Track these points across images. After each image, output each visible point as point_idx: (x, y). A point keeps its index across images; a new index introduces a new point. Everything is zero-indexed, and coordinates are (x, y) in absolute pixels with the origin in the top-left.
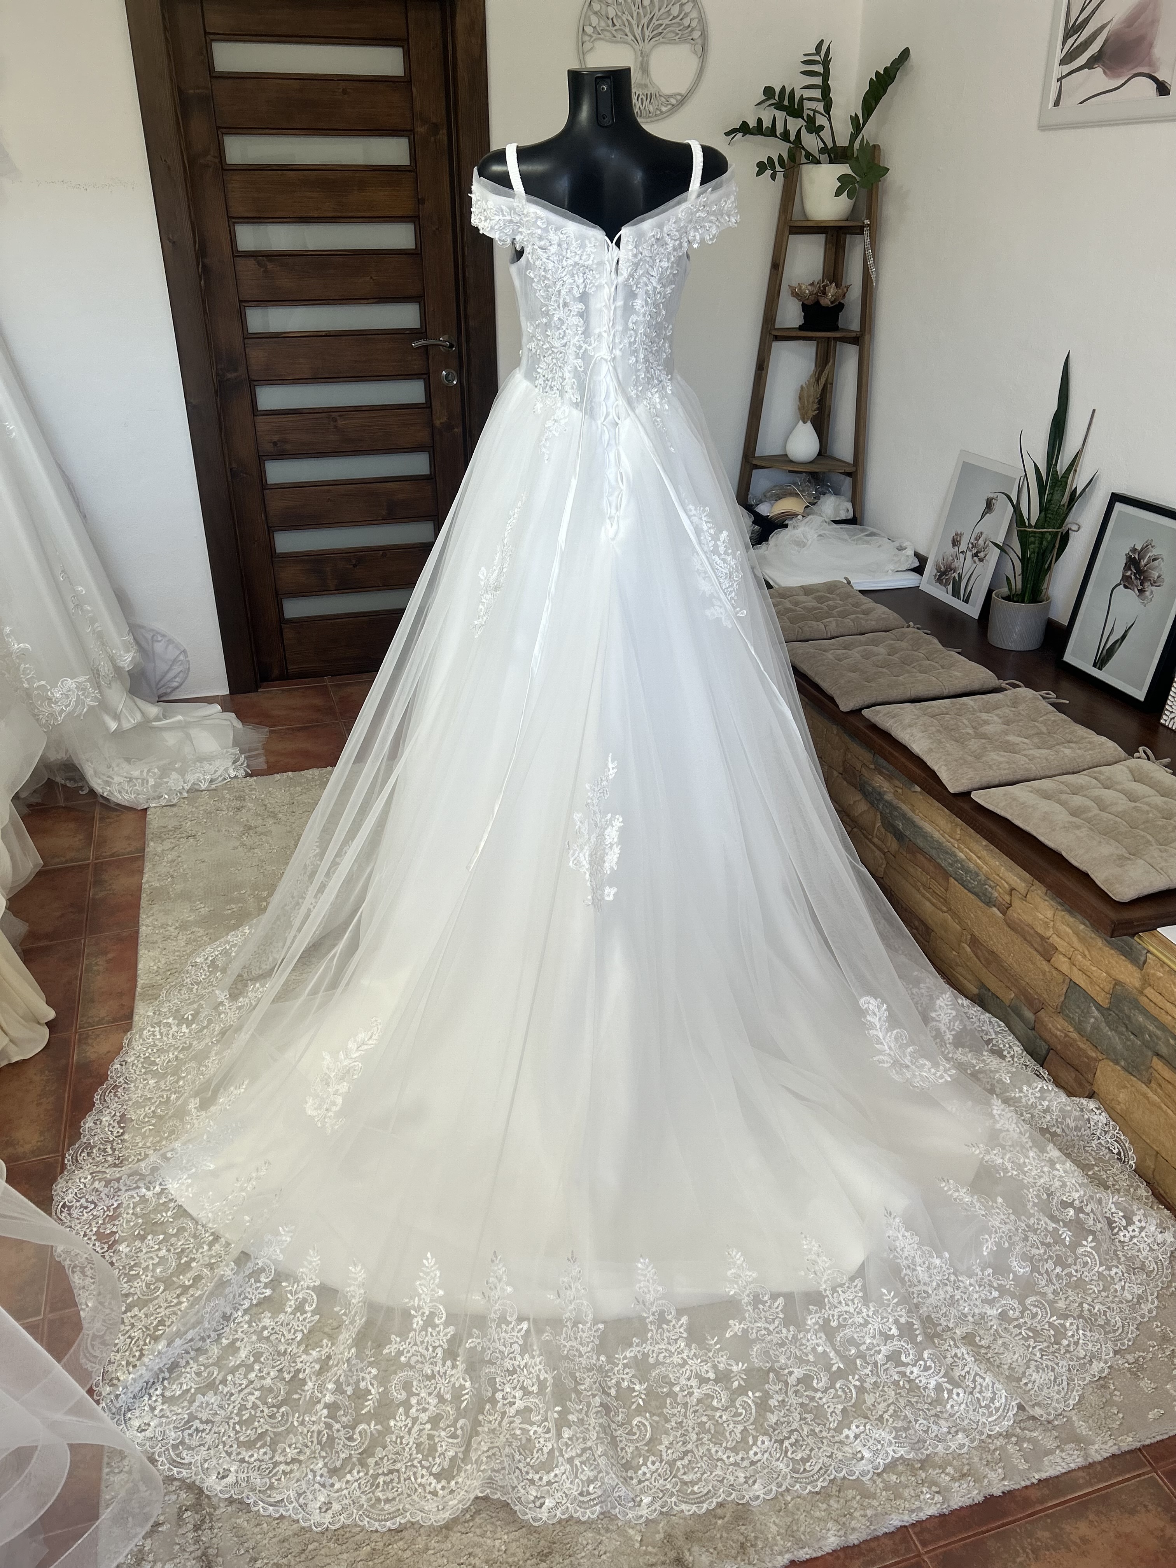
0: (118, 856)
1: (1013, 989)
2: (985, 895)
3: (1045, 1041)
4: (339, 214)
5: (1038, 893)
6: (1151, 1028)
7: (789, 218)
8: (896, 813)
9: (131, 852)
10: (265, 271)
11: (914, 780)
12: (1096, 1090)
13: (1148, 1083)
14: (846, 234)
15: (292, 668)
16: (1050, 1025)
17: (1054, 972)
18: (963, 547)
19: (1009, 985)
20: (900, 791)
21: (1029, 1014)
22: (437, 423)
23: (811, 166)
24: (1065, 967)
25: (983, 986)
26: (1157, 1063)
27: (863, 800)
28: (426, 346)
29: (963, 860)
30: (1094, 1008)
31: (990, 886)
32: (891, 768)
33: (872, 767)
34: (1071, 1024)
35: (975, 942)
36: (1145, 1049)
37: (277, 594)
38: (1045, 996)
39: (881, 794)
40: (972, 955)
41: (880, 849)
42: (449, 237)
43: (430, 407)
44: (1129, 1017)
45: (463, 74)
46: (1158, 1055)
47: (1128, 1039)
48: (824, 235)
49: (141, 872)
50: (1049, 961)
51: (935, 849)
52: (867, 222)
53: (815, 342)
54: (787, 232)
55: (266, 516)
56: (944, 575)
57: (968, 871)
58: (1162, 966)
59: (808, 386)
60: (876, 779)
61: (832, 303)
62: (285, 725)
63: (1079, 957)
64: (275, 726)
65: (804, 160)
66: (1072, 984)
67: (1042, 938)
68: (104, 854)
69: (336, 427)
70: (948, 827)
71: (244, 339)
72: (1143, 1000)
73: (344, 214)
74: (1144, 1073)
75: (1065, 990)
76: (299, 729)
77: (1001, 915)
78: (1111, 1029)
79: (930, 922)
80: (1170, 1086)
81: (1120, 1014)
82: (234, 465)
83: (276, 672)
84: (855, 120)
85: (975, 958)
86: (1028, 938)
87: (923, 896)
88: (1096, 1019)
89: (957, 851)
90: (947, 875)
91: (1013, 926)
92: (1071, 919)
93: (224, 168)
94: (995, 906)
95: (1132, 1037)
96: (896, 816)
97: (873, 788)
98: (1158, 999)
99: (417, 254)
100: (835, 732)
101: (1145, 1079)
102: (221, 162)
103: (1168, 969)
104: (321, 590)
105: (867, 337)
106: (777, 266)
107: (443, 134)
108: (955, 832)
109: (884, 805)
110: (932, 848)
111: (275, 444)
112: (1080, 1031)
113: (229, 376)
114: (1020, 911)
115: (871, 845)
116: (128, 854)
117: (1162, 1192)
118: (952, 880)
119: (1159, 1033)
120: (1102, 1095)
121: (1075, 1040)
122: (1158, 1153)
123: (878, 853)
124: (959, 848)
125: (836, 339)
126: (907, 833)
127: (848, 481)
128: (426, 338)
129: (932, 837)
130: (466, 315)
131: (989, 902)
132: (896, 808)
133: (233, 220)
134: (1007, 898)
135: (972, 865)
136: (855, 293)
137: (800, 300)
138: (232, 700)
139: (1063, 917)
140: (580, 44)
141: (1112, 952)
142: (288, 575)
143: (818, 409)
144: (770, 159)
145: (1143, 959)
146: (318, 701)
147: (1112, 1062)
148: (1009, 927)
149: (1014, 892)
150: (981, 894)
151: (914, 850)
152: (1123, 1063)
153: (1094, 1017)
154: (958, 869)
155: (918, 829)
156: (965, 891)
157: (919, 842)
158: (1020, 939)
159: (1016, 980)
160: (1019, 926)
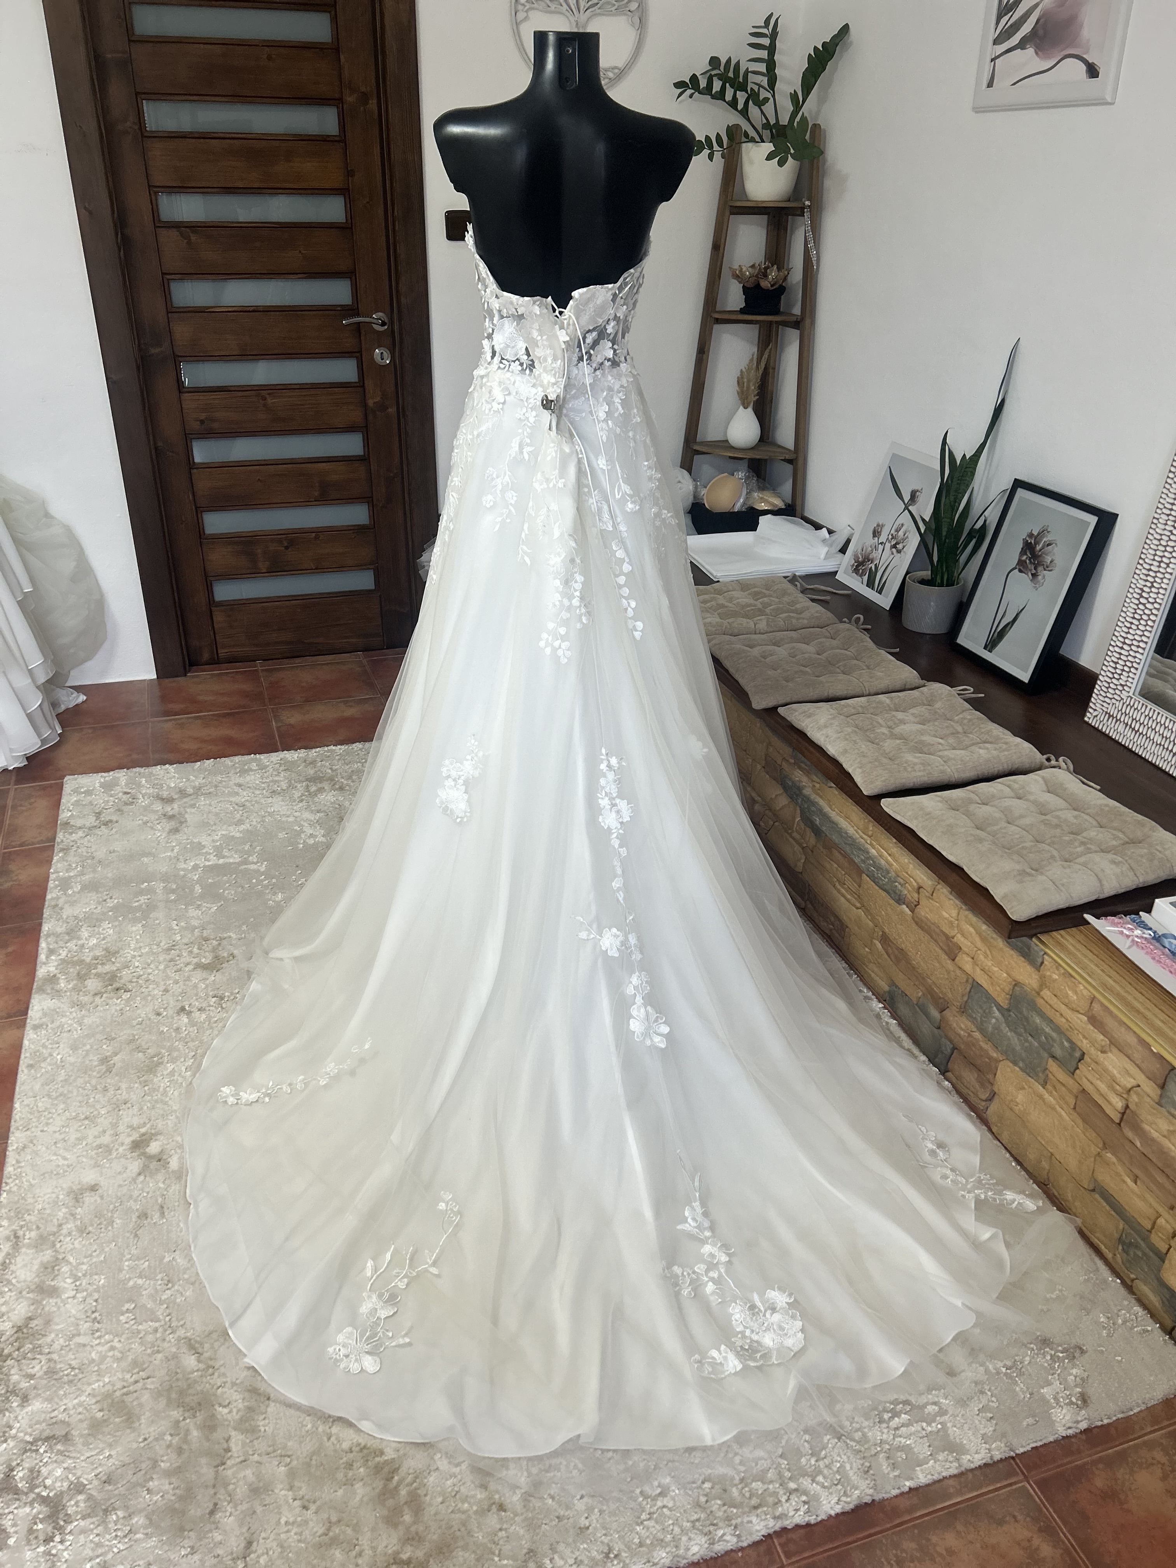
0: (28, 845)
1: (920, 988)
2: (895, 892)
3: (951, 1041)
4: (265, 185)
5: (944, 891)
6: (1048, 1030)
7: (729, 198)
8: (814, 809)
9: (42, 841)
10: (189, 242)
11: (829, 777)
12: (996, 1090)
13: (1044, 1085)
14: (787, 215)
15: (223, 653)
16: (955, 1025)
17: (958, 972)
18: (883, 538)
19: (917, 983)
20: (818, 786)
21: (935, 1013)
22: (370, 403)
23: (750, 144)
24: (968, 968)
25: (893, 984)
26: (1052, 1066)
27: (785, 794)
28: (359, 323)
29: (876, 857)
30: (995, 1008)
31: (900, 884)
32: (809, 763)
33: (792, 761)
34: (974, 1024)
35: (885, 939)
36: (1041, 1051)
37: (206, 576)
38: (950, 996)
39: (800, 789)
40: (883, 952)
41: (800, 844)
42: (381, 212)
43: (363, 386)
44: (1027, 1019)
45: (392, 44)
46: (1054, 1057)
47: (1026, 1041)
48: (766, 217)
49: (49, 862)
50: (953, 960)
51: (849, 845)
52: (807, 203)
53: (758, 326)
54: (727, 213)
55: (194, 495)
56: (861, 565)
57: (879, 868)
58: (1057, 969)
59: (749, 369)
60: (796, 773)
61: (772, 286)
62: (210, 711)
63: (981, 957)
64: (201, 712)
65: (744, 139)
66: (975, 984)
67: (947, 937)
68: (13, 844)
69: (265, 405)
70: (861, 824)
71: (168, 313)
72: (1040, 1002)
73: (271, 185)
74: (1041, 1075)
75: (968, 989)
76: (225, 715)
77: (910, 913)
78: (1011, 1030)
79: (845, 918)
80: (1063, 1088)
81: (1019, 1015)
82: (160, 444)
83: (206, 656)
84: (794, 97)
85: (886, 956)
86: (934, 937)
87: (839, 891)
88: (997, 1019)
89: (869, 847)
90: (860, 872)
91: (920, 923)
92: (974, 919)
93: (143, 135)
94: (904, 903)
95: (1030, 1038)
96: (814, 812)
97: (793, 782)
98: (1054, 1001)
99: (347, 228)
100: (758, 725)
101: (1042, 1081)
102: (140, 129)
103: (1063, 971)
104: (252, 572)
105: (807, 321)
106: (718, 247)
107: (373, 104)
108: (868, 828)
109: (803, 800)
110: (846, 844)
111: (202, 422)
112: (982, 1031)
113: (153, 351)
114: (926, 909)
115: (791, 839)
116: (38, 843)
117: (1056, 1194)
118: (864, 876)
119: (1054, 1035)
120: (1002, 1096)
121: (977, 1040)
122: (1052, 1155)
123: (797, 848)
124: (871, 845)
125: (777, 322)
126: (824, 828)
127: (789, 468)
128: (358, 315)
129: (846, 833)
130: (397, 291)
131: (900, 900)
132: (813, 803)
133: (153, 190)
134: (916, 895)
135: (883, 862)
136: (796, 276)
137: (740, 282)
138: (160, 684)
139: (966, 917)
140: (513, 14)
141: (1012, 952)
142: (218, 558)
143: (758, 394)
144: (707, 137)
145: (1040, 960)
146: (247, 687)
147: (1011, 1062)
148: (917, 923)
149: (921, 889)
150: (891, 891)
151: (830, 846)
152: (1021, 1064)
153: (994, 1017)
154: (871, 865)
155: (834, 825)
156: (877, 888)
157: (835, 838)
158: (927, 937)
159: (923, 978)
160: (926, 924)
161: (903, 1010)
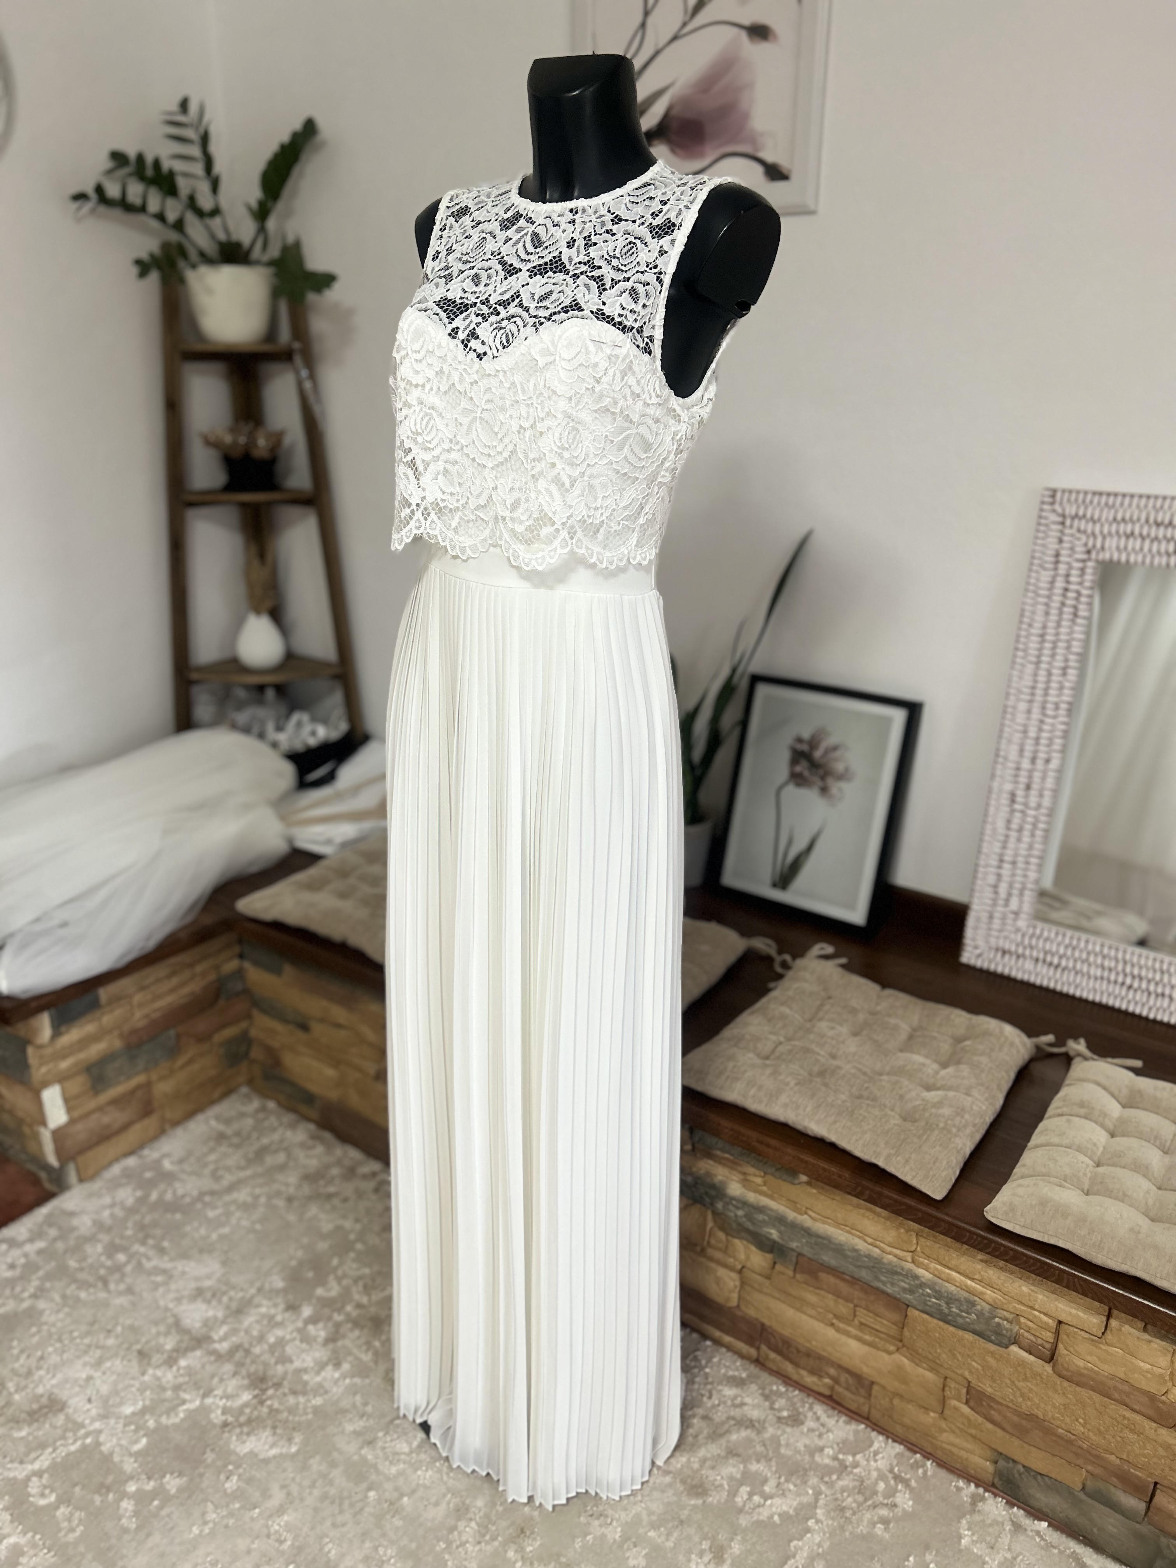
1: (1090, 1468)
2: (993, 1332)
5: (1129, 1330)
7: (177, 336)
8: (761, 1217)
14: (261, 362)
19: (1078, 1462)
20: (759, 1180)
21: (1130, 1501)
23: (197, 270)
25: (998, 1456)
29: (935, 1283)
31: (1007, 1320)
35: (981, 1399)
39: (717, 1188)
40: (980, 1419)
41: (726, 1266)
51: (867, 1268)
52: (296, 346)
54: (175, 359)
57: (950, 1300)
60: (700, 1164)
61: (265, 454)
67: (1152, 1398)
70: (891, 1235)
77: (1040, 1362)
79: (866, 1370)
85: (990, 1426)
86: (1117, 1396)
87: (842, 1332)
89: (914, 1267)
90: (901, 1306)
91: (1076, 1379)
94: (1018, 1347)
96: (764, 1221)
97: (696, 1177)
105: (323, 497)
110: (859, 1267)
114: (1089, 1358)
115: (705, 1261)
118: (913, 1313)
123: (723, 1272)
124: (917, 1264)
126: (794, 1245)
129: (856, 1251)
131: (1008, 1343)
134: (1049, 1336)
135: (953, 1288)
137: (216, 453)
148: (1060, 1376)
149: (1063, 1326)
150: (989, 1333)
151: (813, 1268)
154: (929, 1295)
155: (823, 1242)
156: (951, 1329)
157: (827, 1258)
158: (1097, 1397)
159: (1098, 1457)
160: (1093, 1380)
161: (1042, 1498)
